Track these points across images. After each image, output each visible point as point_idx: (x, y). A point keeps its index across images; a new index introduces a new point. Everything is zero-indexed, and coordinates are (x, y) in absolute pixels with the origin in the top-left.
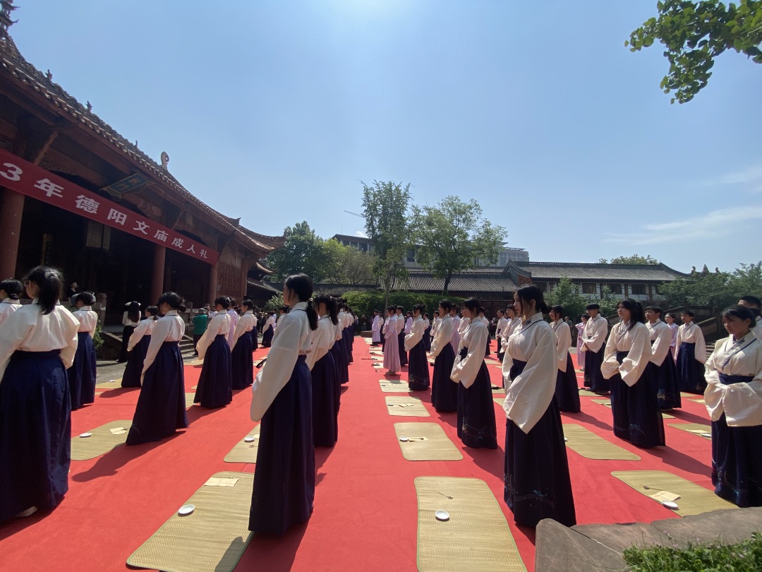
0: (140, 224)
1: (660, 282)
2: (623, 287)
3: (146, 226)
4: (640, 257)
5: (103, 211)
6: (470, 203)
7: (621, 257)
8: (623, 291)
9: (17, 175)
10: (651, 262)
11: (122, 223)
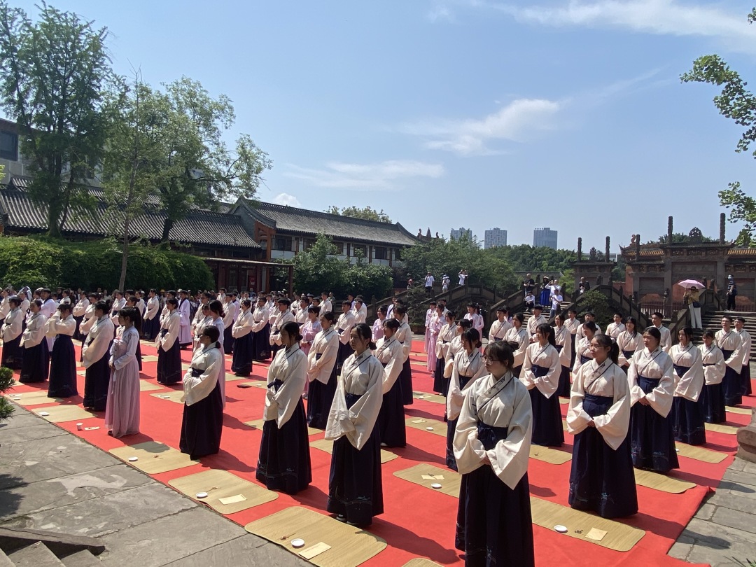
1: (400, 246)
2: (345, 247)
4: (372, 210)
6: (218, 100)
7: (354, 207)
8: (345, 251)
10: (383, 218)
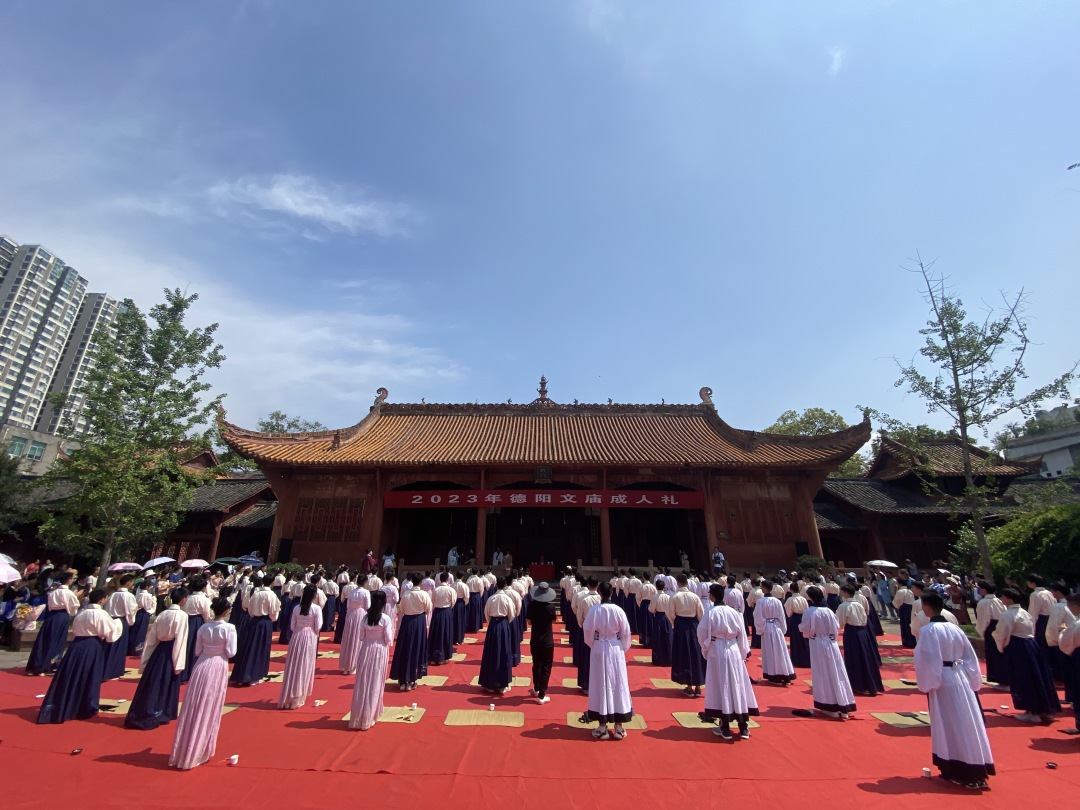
0: (565, 497)
3: (572, 497)
5: (531, 498)
9: (474, 499)
11: (549, 501)
